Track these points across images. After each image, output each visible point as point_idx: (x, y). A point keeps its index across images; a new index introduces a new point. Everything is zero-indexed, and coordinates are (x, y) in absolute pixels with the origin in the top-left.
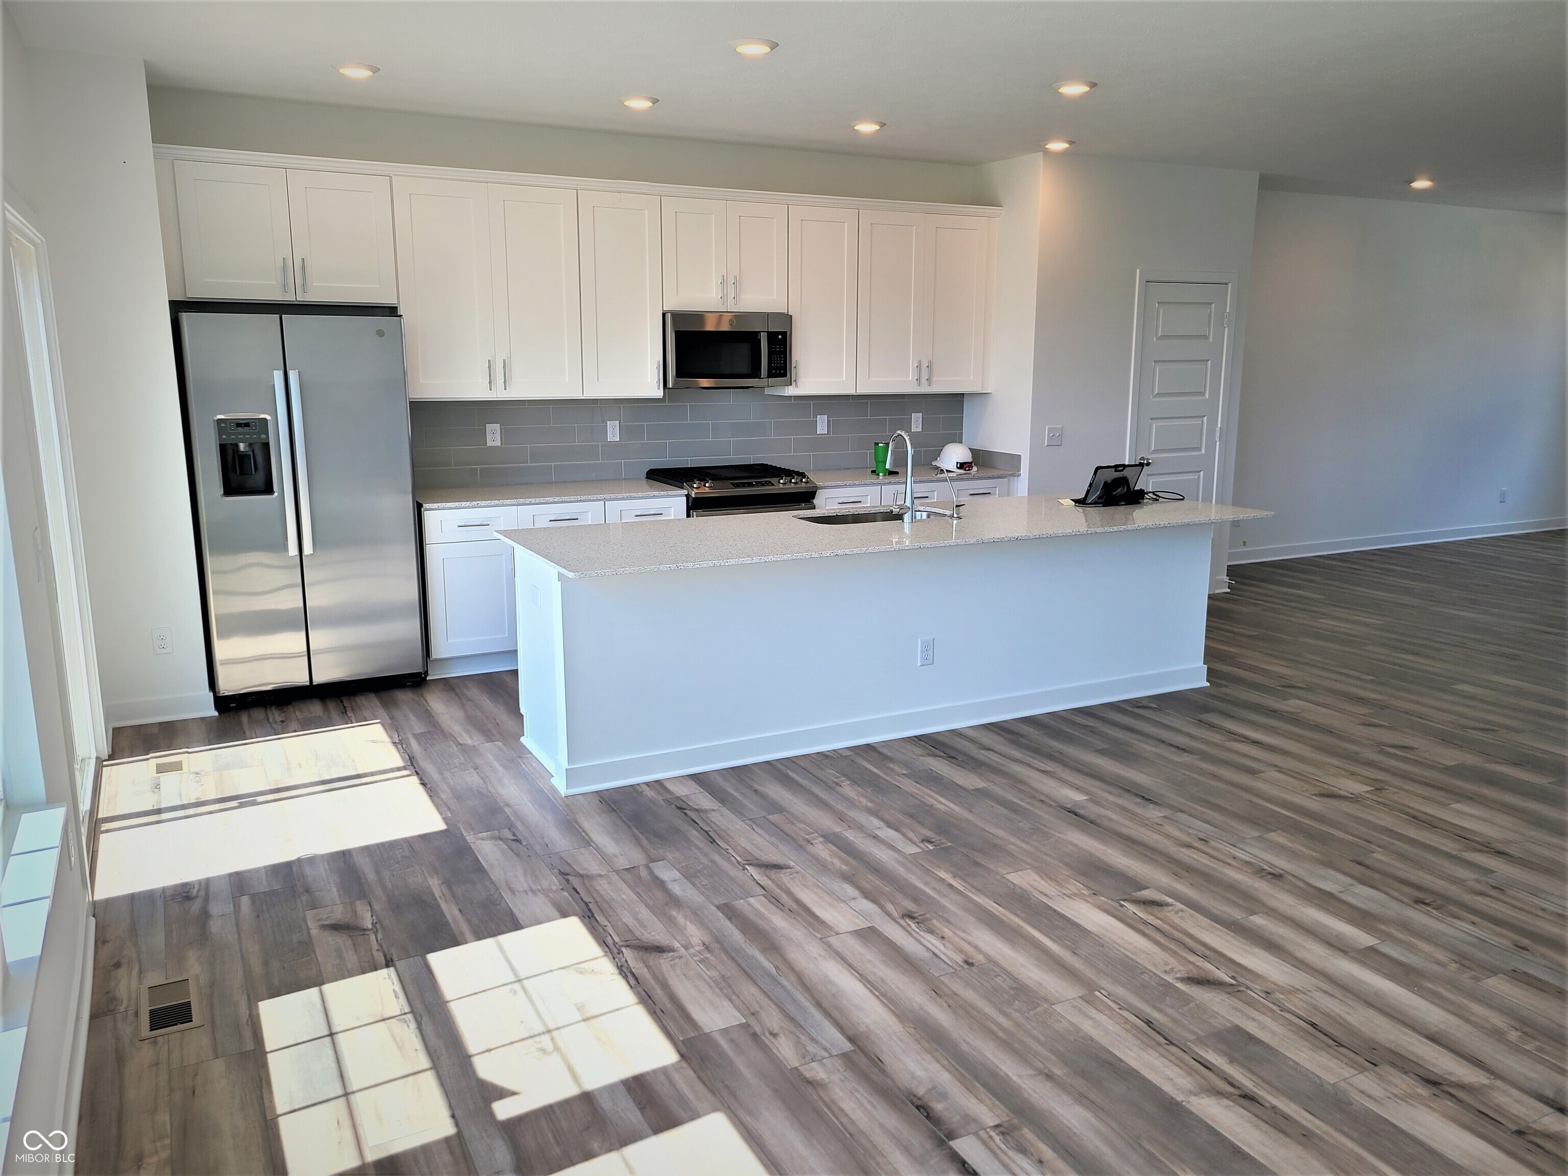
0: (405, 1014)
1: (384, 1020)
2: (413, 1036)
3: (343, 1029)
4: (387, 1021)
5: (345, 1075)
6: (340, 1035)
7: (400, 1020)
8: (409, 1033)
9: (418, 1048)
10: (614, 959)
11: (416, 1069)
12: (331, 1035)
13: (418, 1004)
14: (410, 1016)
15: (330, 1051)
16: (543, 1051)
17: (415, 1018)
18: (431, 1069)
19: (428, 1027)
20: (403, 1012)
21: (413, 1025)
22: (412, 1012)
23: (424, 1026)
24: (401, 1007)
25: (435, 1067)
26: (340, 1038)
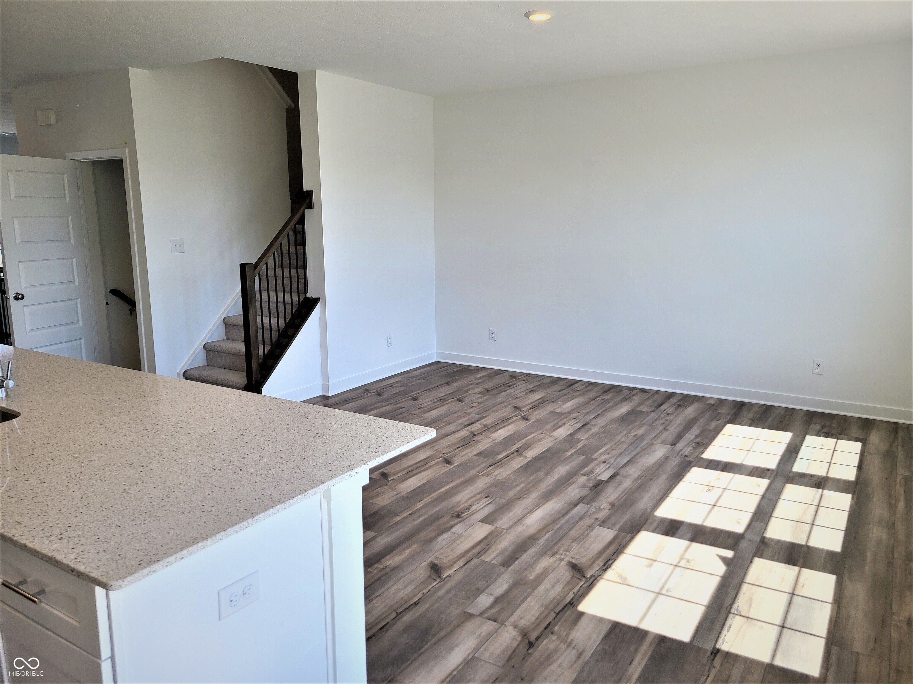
0: (734, 614)
1: (748, 618)
2: (740, 601)
3: (774, 626)
4: (747, 616)
5: (788, 603)
6: (778, 623)
7: (740, 612)
8: (741, 603)
9: (742, 594)
10: (600, 575)
11: (751, 586)
12: (783, 627)
13: (723, 615)
14: (732, 611)
15: (789, 618)
16: (688, 561)
17: (731, 609)
18: (744, 582)
19: (729, 601)
20: (734, 615)
21: (735, 606)
22: (729, 612)
23: (731, 602)
24: (732, 620)
25: (742, 581)
26: (779, 622)
